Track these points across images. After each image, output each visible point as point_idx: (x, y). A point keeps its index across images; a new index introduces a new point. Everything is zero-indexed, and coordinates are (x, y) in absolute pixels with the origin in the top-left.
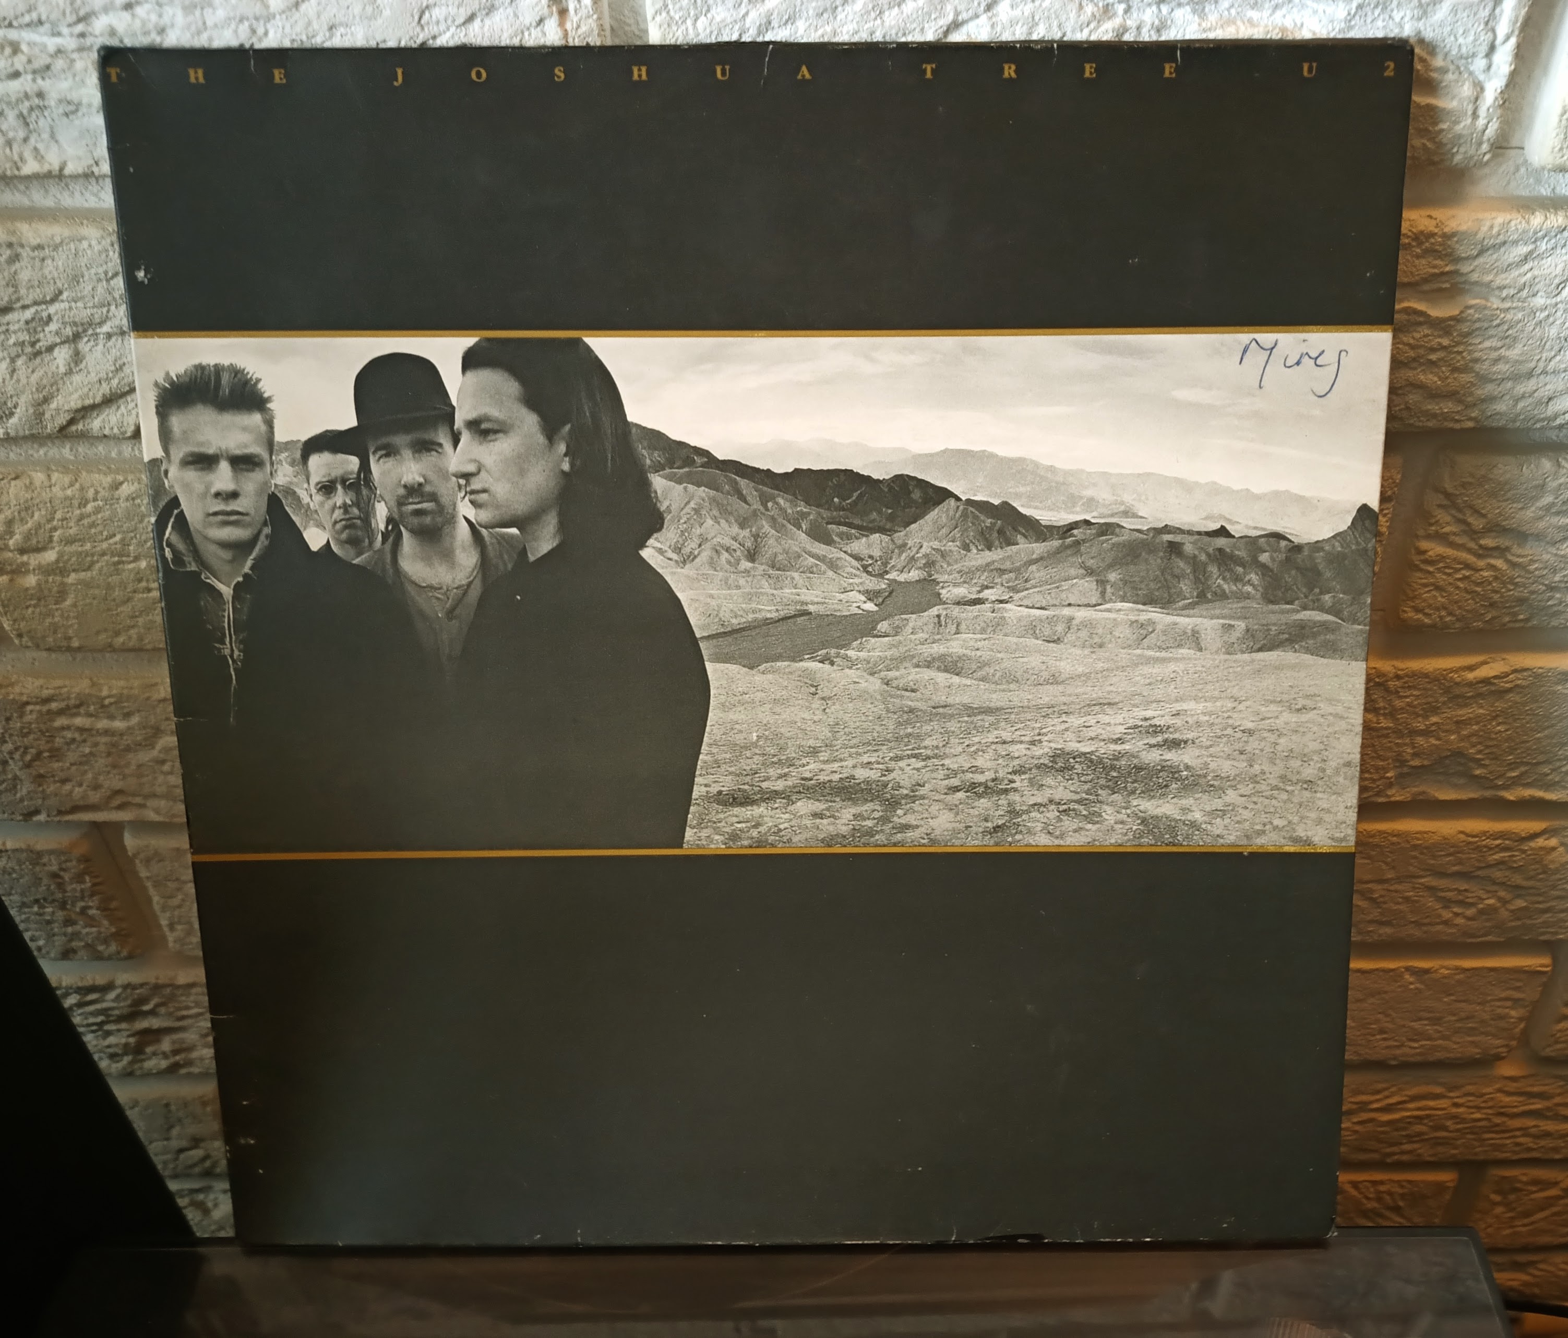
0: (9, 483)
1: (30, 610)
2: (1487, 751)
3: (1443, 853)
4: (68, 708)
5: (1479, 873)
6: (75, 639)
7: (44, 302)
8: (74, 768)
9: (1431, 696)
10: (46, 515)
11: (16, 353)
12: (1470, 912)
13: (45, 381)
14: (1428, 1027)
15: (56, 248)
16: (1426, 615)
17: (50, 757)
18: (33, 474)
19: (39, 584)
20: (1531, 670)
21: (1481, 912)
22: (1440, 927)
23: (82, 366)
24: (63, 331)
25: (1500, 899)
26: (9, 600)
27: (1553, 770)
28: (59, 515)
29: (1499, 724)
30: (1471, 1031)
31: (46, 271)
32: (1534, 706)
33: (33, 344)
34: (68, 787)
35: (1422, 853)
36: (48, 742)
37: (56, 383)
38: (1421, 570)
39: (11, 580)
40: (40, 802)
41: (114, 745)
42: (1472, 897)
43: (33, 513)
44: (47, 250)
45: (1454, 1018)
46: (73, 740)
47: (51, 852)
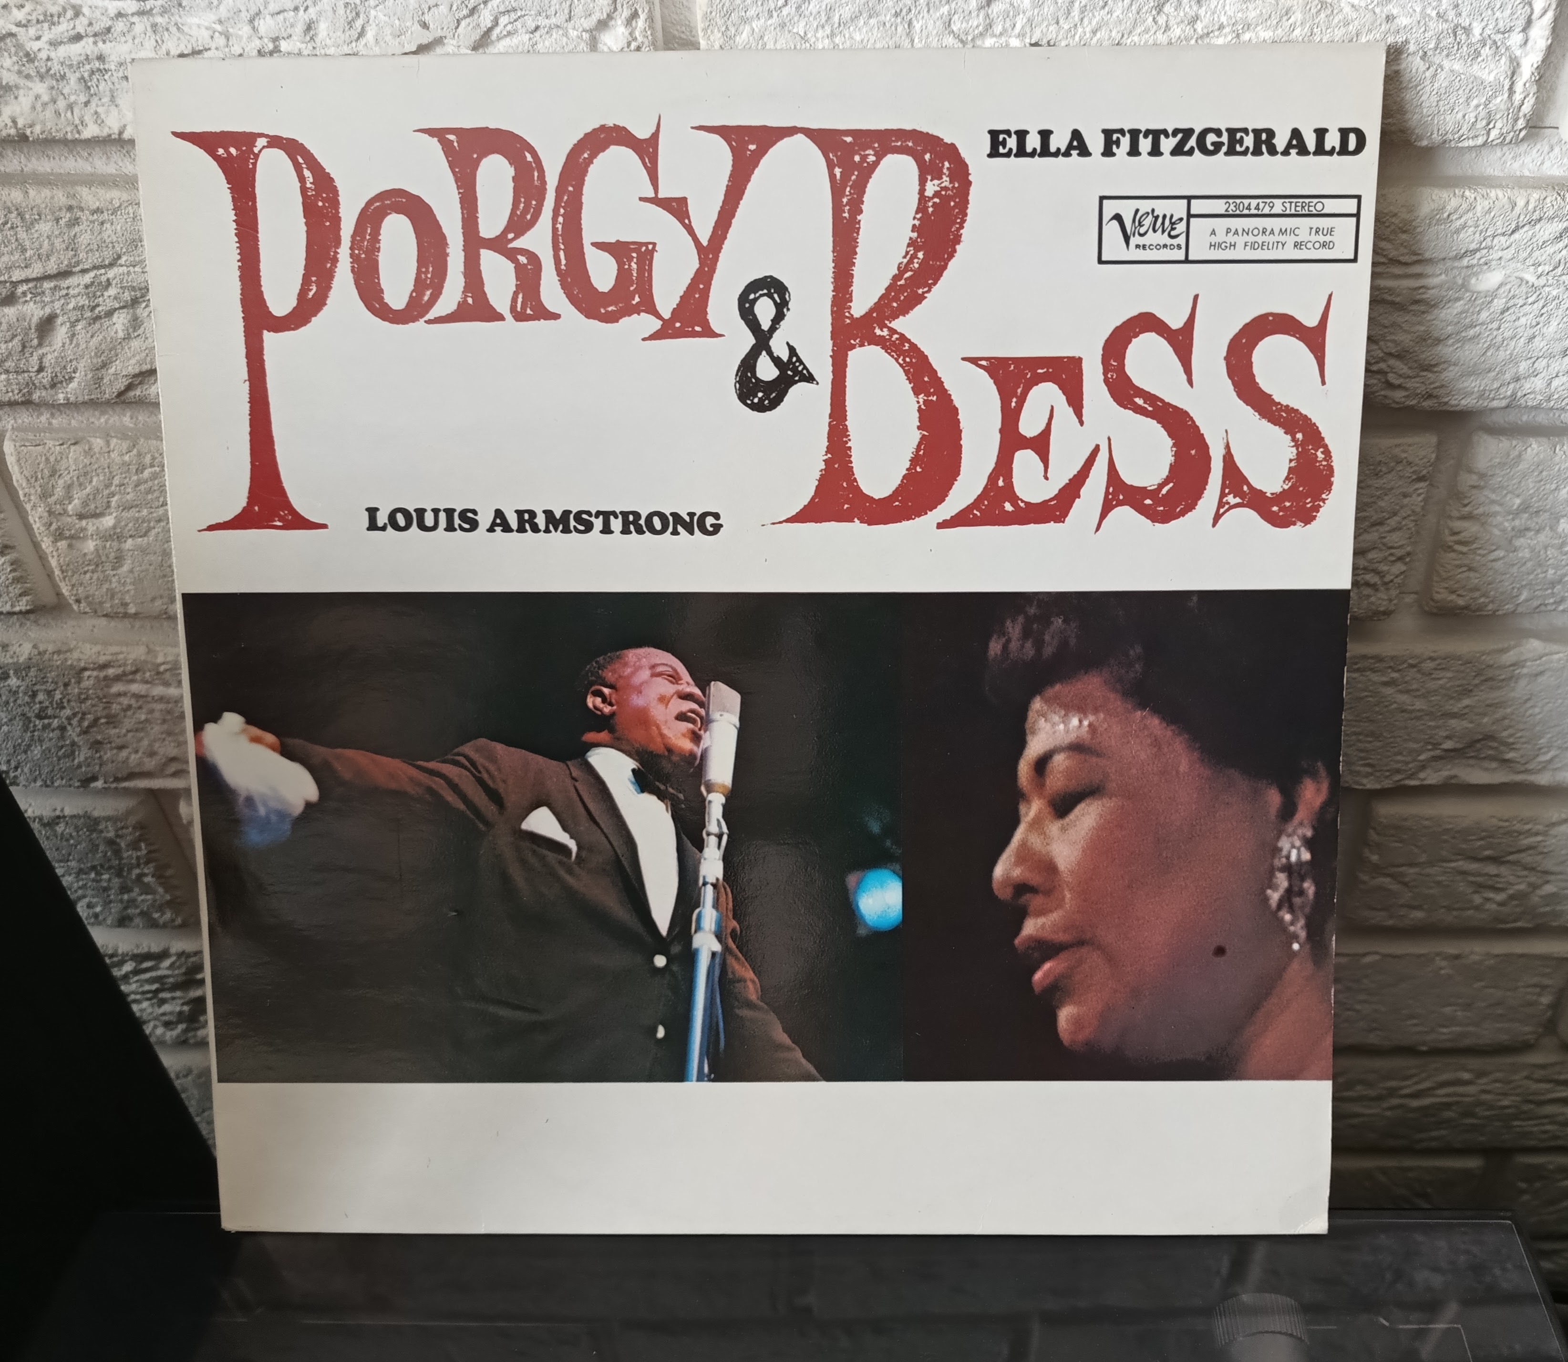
0: (69, 448)
1: (88, 575)
3: (1473, 838)
4: (124, 674)
5: (1510, 858)
6: (131, 605)
7: (104, 267)
8: (130, 735)
9: (1464, 678)
10: (104, 479)
11: (75, 318)
12: (1500, 897)
13: (103, 347)
14: (1458, 1013)
15: (114, 212)
16: (1459, 595)
17: (107, 723)
18: (92, 440)
19: (97, 550)
21: (1512, 897)
22: (1470, 912)
23: (140, 331)
24: (121, 295)
25: (1530, 884)
26: (68, 565)
28: (116, 481)
30: (1501, 1017)
31: (105, 235)
33: (93, 309)
34: (124, 753)
35: (1454, 838)
36: (105, 708)
37: (114, 348)
38: (1454, 551)
39: (70, 546)
40: (97, 768)
41: (169, 712)
42: (1503, 882)
43: (91, 478)
44: (105, 214)
45: (1483, 1004)
46: (130, 707)
47: (108, 819)
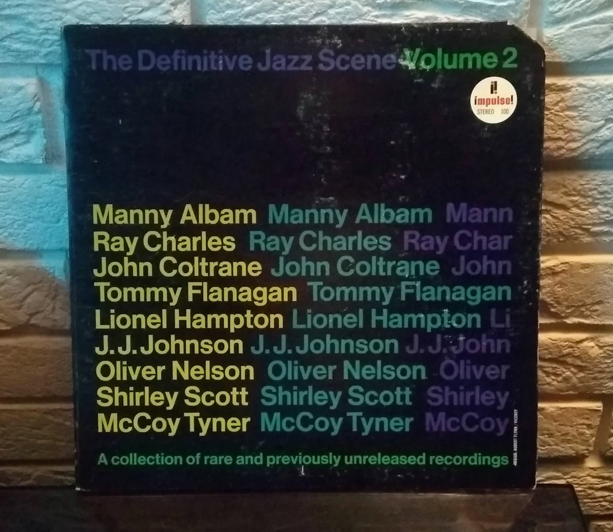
2: (555, 300)
3: (542, 348)
5: (561, 359)
12: (560, 379)
14: (548, 439)
20: (567, 263)
21: (565, 379)
22: (546, 386)
25: (572, 372)
27: (586, 309)
29: (558, 288)
30: (568, 441)
32: (572, 279)
42: (559, 371)
45: (559, 434)
